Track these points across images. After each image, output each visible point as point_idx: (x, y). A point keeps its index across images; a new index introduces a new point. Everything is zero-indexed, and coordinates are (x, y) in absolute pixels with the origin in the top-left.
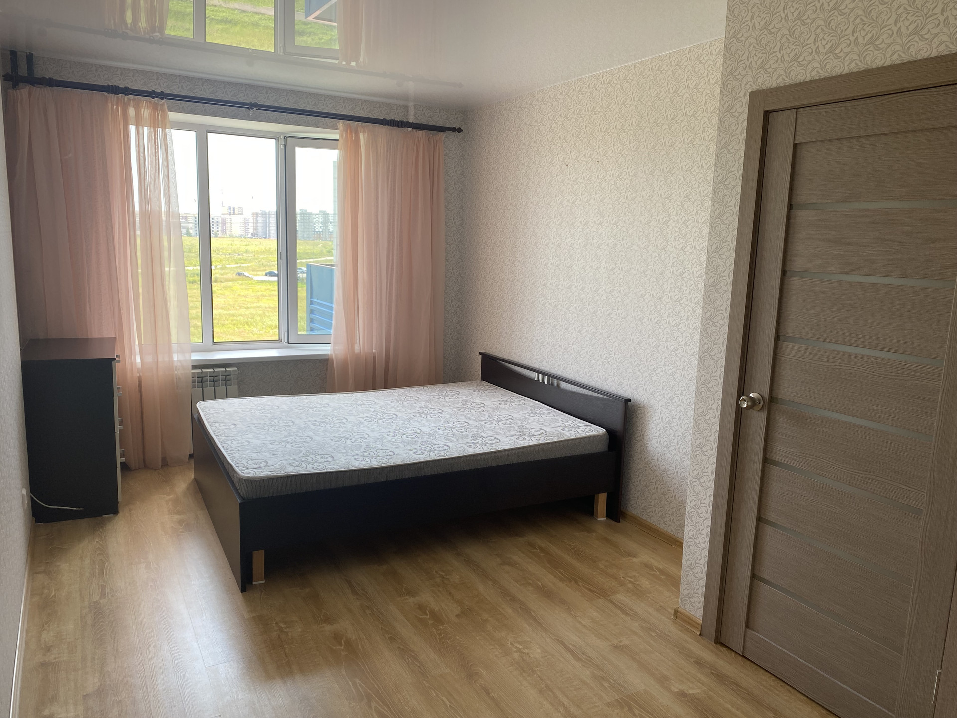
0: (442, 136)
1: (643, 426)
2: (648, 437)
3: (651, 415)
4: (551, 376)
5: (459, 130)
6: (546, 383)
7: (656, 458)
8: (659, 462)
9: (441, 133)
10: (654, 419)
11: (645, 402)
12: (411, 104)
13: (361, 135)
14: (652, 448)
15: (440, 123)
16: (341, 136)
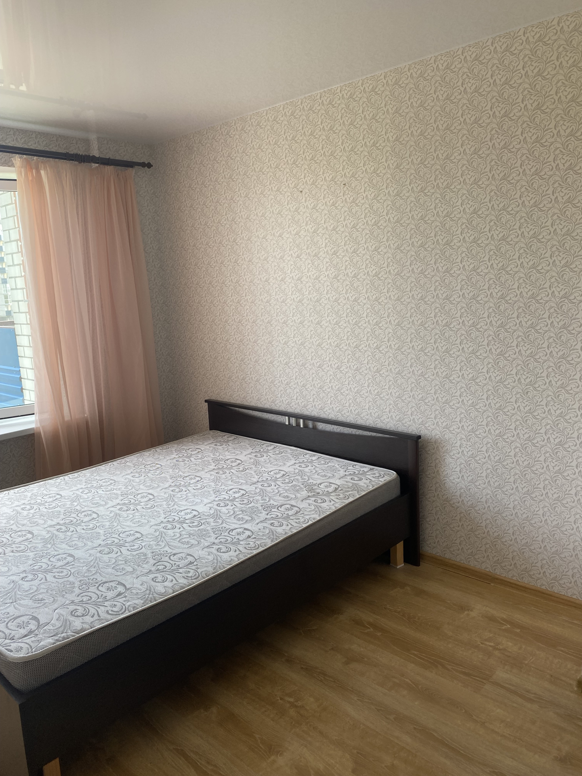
0: (131, 172)
1: (437, 461)
2: (445, 473)
3: (447, 449)
4: (306, 418)
5: (149, 165)
6: (302, 426)
7: (458, 494)
8: (462, 498)
9: (131, 169)
10: (452, 454)
11: (437, 437)
12: (93, 137)
13: (42, 172)
14: (451, 484)
15: (127, 158)
16: (20, 173)
